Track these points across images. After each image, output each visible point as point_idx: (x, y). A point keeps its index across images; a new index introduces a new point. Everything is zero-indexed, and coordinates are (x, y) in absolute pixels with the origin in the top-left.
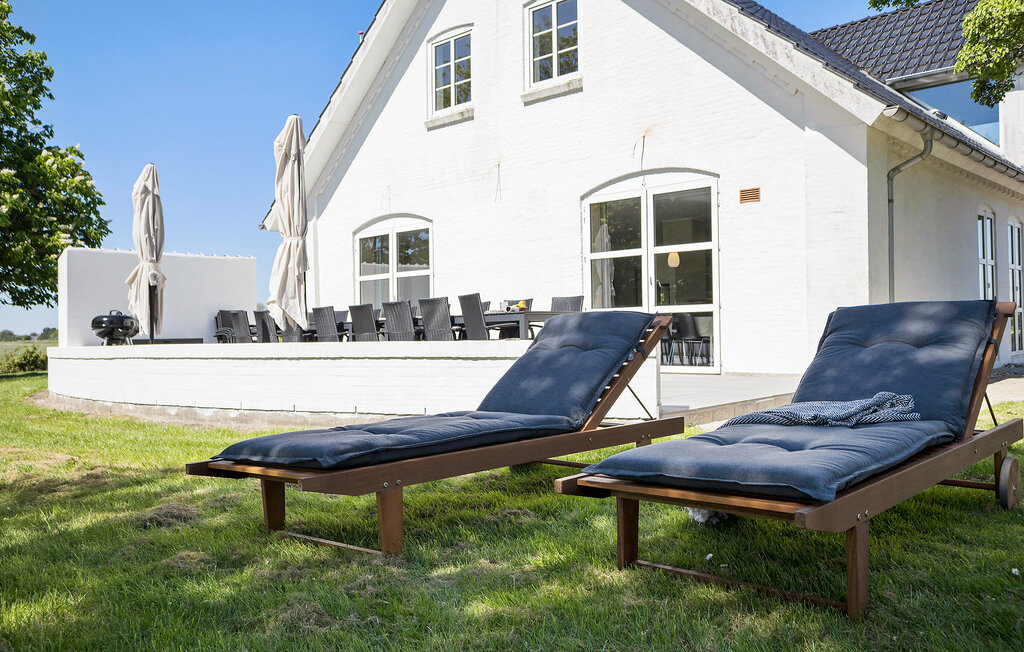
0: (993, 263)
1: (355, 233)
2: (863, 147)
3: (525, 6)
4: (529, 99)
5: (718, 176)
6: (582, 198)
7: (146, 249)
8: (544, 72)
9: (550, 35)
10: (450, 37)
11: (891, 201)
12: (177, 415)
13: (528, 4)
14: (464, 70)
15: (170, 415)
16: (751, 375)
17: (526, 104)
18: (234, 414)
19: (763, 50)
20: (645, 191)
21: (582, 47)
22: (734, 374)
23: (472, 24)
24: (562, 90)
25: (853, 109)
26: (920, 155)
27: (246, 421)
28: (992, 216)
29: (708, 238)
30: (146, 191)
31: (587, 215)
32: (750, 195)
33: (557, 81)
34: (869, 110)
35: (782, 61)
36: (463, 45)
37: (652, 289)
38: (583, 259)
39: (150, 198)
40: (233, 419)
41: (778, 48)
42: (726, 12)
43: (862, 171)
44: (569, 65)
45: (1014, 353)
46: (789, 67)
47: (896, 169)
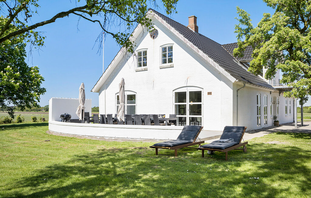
0: (260, 105)
1: (116, 94)
2: (232, 86)
3: (160, 46)
4: (161, 68)
5: (203, 89)
6: (173, 91)
7: (82, 101)
8: (164, 62)
9: (166, 53)
10: (142, 51)
11: (237, 96)
12: (99, 138)
13: (161, 46)
14: (145, 59)
15: (97, 138)
16: (209, 131)
17: (160, 69)
18: (114, 138)
19: (213, 65)
20: (187, 90)
21: (174, 57)
22: (206, 130)
23: (148, 49)
24: (169, 67)
25: (230, 79)
26: (243, 87)
27: (116, 140)
28: (260, 95)
29: (201, 101)
30: (82, 88)
31: (174, 95)
32: (210, 93)
33: (168, 64)
34: (233, 80)
35: (217, 68)
36: (145, 53)
37: (189, 112)
38: (173, 104)
39: (82, 90)
40: (113, 139)
41: (216, 65)
42: (205, 56)
43: (232, 91)
44: (170, 61)
45: (265, 125)
46: (218, 69)
47: (239, 90)
